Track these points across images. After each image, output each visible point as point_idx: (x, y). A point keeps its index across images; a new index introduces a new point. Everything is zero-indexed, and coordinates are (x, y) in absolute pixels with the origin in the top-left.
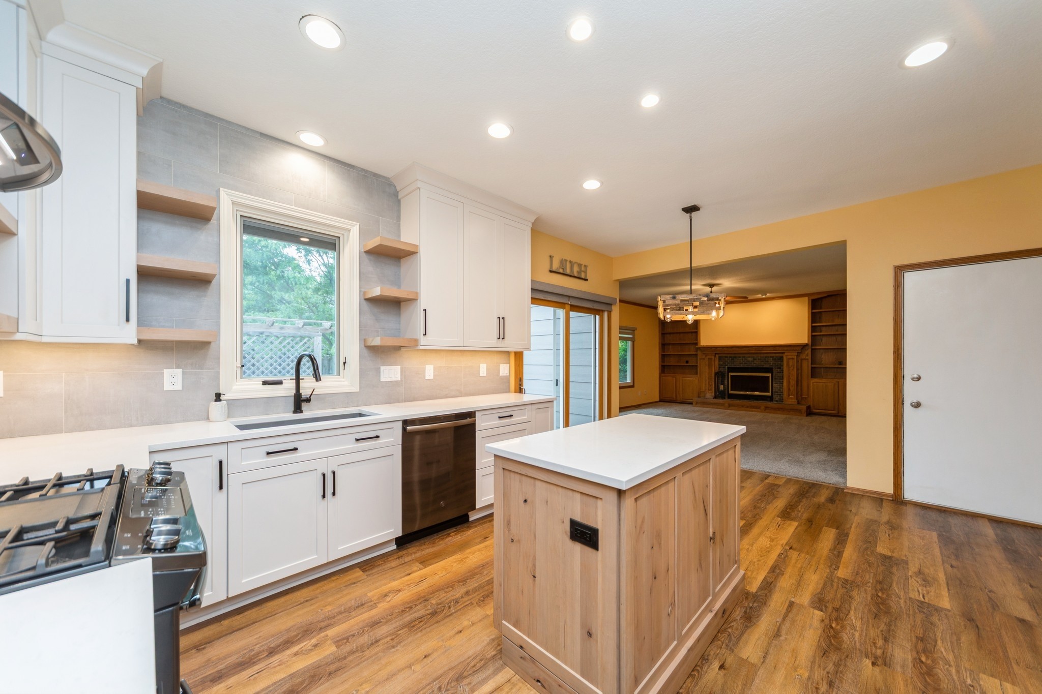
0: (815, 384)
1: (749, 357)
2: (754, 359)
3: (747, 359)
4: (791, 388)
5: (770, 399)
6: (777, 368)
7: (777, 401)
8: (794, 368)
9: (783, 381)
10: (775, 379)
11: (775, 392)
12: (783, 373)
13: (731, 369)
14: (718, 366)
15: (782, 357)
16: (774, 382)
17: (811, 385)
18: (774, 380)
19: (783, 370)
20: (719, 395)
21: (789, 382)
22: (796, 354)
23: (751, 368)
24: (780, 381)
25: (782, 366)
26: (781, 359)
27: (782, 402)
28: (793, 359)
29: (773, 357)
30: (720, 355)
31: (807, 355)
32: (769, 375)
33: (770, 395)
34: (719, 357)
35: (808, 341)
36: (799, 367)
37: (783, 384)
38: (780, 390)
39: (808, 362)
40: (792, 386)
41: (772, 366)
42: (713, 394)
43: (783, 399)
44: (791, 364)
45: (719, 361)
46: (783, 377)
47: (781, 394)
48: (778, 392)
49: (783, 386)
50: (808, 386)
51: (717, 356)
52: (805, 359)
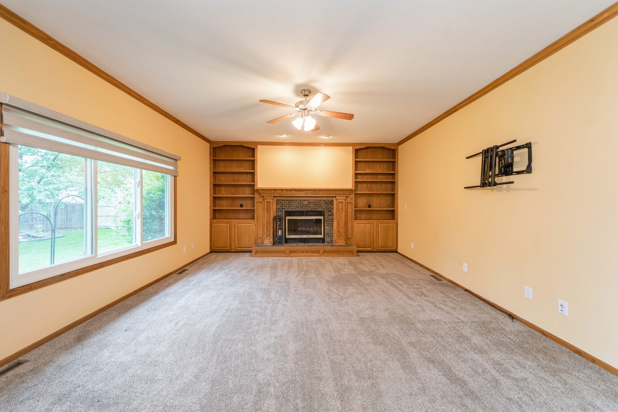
0: (357, 225)
1: (305, 200)
2: (309, 203)
3: (303, 203)
4: (341, 230)
5: (323, 240)
6: (329, 211)
7: (328, 242)
8: (343, 211)
9: (333, 224)
10: (327, 221)
11: (327, 234)
12: (333, 215)
13: (289, 213)
14: (275, 210)
15: (333, 201)
16: (326, 225)
17: (355, 226)
18: (325, 223)
19: (333, 213)
20: (278, 241)
21: (338, 224)
22: (345, 198)
23: (306, 212)
24: (330, 224)
25: (333, 209)
26: (332, 202)
27: (332, 243)
28: (342, 202)
29: (325, 200)
30: (278, 198)
31: (352, 199)
32: (322, 218)
33: (323, 237)
34: (277, 200)
35: (352, 186)
36: (346, 211)
37: (333, 226)
38: (330, 232)
39: (352, 205)
40: (341, 228)
41: (324, 209)
42: (272, 240)
43: (333, 240)
44: (340, 207)
45: (277, 205)
46: (333, 219)
47: (331, 235)
48: (329, 234)
49: (333, 228)
50: (352, 228)
51: (275, 199)
52: (350, 203)
